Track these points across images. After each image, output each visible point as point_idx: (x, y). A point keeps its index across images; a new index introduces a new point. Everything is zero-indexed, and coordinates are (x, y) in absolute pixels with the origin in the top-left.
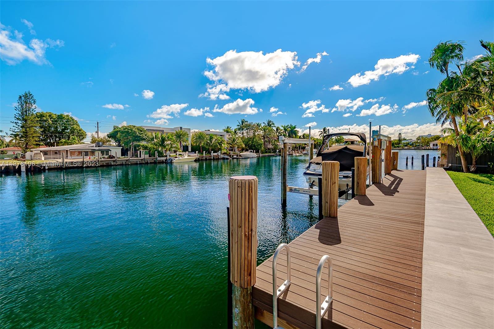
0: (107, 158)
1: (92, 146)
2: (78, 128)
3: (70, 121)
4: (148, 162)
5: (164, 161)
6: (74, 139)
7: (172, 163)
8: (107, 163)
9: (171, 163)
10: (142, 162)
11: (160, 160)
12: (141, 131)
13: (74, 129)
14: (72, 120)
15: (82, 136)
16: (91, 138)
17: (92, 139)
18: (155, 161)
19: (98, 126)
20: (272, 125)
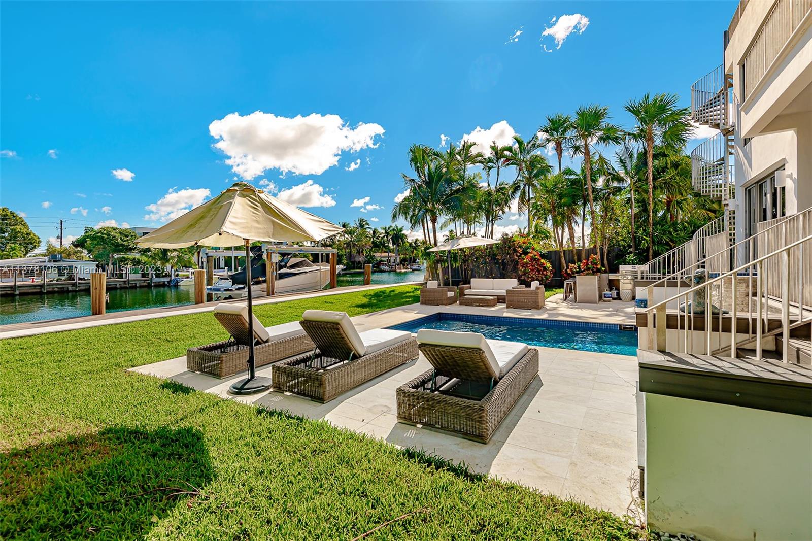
0: (65, 280)
1: (44, 260)
2: (25, 231)
3: (9, 218)
4: (136, 285)
5: (166, 283)
6: (13, 249)
7: (178, 285)
8: (61, 288)
9: (176, 286)
10: (125, 286)
11: (159, 282)
12: (127, 236)
13: (17, 233)
14: (14, 216)
15: (32, 243)
16: (46, 248)
17: (47, 250)
18: (149, 283)
19: (61, 227)
20: (366, 227)
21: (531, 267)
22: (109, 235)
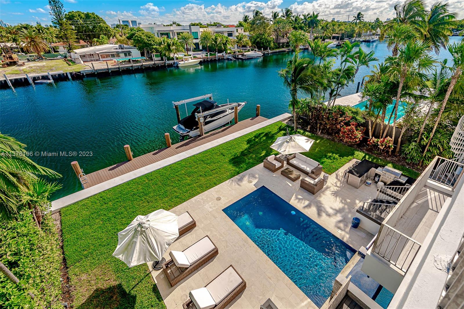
1: (116, 48)
4: (159, 66)
5: (173, 64)
6: (103, 38)
7: (178, 66)
8: (127, 68)
10: (154, 66)
11: (169, 64)
13: (102, 27)
14: (98, 18)
18: (164, 64)
21: (346, 135)
22: (141, 38)
